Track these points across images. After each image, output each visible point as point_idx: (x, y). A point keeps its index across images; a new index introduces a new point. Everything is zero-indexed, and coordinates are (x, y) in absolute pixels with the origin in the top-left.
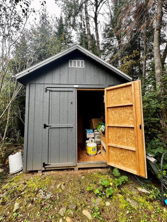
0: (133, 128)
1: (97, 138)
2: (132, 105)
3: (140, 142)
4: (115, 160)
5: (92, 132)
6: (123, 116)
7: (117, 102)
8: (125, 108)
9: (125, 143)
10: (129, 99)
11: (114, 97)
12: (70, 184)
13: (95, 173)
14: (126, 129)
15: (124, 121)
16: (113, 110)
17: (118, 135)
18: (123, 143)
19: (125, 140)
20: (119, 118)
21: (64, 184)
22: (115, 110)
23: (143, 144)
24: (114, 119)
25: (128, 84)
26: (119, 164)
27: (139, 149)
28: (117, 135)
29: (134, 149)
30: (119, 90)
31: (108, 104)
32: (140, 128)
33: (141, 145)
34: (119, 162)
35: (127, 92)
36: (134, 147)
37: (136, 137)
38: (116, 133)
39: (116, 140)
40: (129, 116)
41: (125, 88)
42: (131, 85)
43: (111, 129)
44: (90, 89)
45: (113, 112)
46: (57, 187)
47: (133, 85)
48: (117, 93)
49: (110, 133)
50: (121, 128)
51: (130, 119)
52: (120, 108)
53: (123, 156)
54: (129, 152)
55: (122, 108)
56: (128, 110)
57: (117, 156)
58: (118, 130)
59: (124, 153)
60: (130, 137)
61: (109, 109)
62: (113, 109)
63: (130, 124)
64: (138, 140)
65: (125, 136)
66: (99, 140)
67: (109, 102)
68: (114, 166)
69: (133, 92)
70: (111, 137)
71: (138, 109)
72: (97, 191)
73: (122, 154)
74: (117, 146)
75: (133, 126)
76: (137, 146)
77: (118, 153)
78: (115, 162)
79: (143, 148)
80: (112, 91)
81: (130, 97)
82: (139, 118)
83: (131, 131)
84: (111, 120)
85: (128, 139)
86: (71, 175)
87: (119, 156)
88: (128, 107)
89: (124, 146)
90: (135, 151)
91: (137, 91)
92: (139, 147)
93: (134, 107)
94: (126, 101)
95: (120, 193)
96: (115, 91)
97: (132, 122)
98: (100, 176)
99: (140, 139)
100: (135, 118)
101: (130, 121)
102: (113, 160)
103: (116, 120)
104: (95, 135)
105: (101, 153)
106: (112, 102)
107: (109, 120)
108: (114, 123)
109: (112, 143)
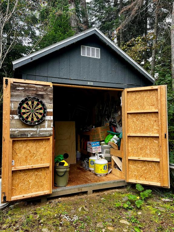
0: (158, 137)
1: (105, 153)
2: (157, 113)
3: (164, 152)
4: (136, 176)
6: (146, 124)
7: (139, 107)
8: (149, 114)
9: (148, 154)
10: (153, 105)
11: (136, 101)
14: (150, 138)
15: (148, 130)
17: (140, 146)
18: (146, 155)
19: (148, 152)
20: (142, 126)
21: (86, 207)
22: (136, 117)
23: (167, 154)
24: (136, 128)
25: (154, 87)
26: (141, 179)
27: (164, 159)
28: (139, 147)
29: (158, 160)
30: (142, 93)
31: (128, 109)
32: (165, 137)
33: (166, 154)
34: (141, 176)
35: (151, 96)
36: (157, 158)
37: (160, 146)
38: (137, 144)
39: (137, 152)
40: (154, 124)
41: (150, 92)
42: (157, 90)
43: (131, 140)
44: (106, 88)
45: (135, 119)
47: (159, 90)
48: (139, 96)
49: (130, 144)
50: (144, 138)
51: (155, 127)
52: (143, 115)
53: (145, 170)
54: (153, 164)
55: (145, 115)
56: (153, 118)
58: (140, 140)
59: (147, 165)
60: (154, 147)
61: (129, 115)
62: (135, 115)
63: (154, 133)
64: (163, 149)
65: (148, 147)
66: (108, 155)
68: (135, 182)
69: (159, 98)
71: (164, 117)
72: (126, 206)
73: (145, 167)
74: (139, 158)
75: (157, 135)
76: (160, 156)
77: (140, 166)
78: (136, 177)
79: (167, 158)
80: (134, 93)
81: (155, 103)
82: (164, 127)
83: (155, 141)
85: (152, 150)
87: (141, 170)
88: (153, 114)
89: (147, 158)
90: (159, 162)
91: (163, 97)
92: (163, 157)
93: (159, 114)
94: (150, 106)
95: (147, 205)
96: (137, 93)
97: (157, 131)
98: (121, 195)
99: (164, 148)
100: (160, 127)
101: (154, 130)
102: (134, 175)
103: (139, 129)
104: (104, 149)
105: (112, 172)
106: (133, 106)
107: (129, 128)
108: (135, 132)
109: (133, 156)
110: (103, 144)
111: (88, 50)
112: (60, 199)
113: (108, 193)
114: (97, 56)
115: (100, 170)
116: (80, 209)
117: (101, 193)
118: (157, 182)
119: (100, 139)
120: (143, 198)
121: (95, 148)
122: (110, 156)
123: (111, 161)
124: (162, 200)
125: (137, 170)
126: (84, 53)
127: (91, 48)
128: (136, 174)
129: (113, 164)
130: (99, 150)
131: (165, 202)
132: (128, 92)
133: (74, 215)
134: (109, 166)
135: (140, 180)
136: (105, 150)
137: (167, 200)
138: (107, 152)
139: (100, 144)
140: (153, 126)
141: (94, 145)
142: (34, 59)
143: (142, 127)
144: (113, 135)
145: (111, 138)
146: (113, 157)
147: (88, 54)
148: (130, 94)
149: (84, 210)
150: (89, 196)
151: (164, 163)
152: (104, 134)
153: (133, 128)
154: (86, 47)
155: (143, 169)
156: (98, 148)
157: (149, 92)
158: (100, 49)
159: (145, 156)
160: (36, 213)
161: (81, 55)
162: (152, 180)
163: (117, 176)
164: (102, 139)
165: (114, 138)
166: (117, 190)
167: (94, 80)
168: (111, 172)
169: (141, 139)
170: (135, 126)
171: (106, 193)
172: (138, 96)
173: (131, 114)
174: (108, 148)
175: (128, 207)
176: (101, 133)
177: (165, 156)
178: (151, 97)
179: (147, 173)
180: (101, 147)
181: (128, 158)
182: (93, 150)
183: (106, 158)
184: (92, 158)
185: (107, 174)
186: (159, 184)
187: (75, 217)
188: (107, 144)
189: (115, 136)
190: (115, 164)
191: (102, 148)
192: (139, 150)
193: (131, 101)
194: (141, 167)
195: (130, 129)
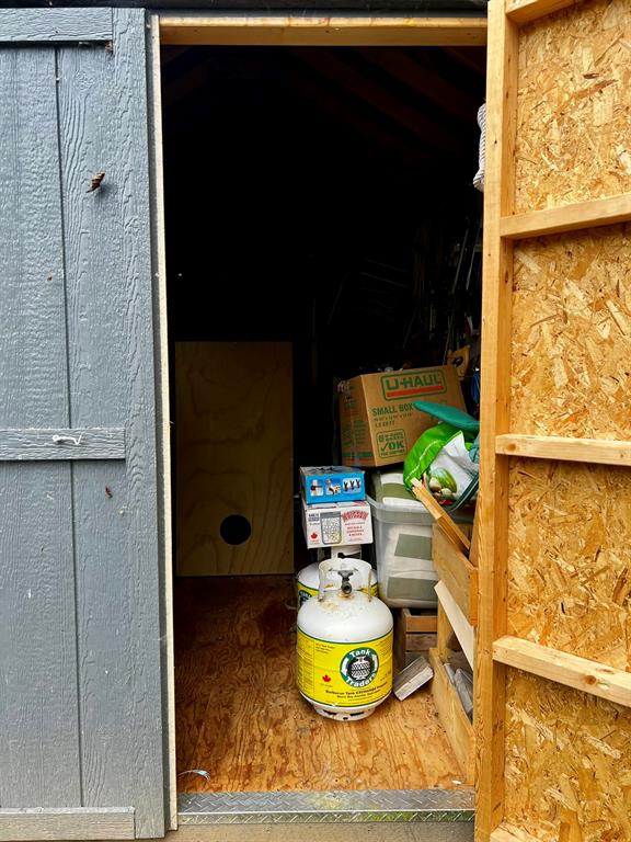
4: (562, 817)
5: (361, 491)
11: (602, 107)
16: (579, 274)
57: (586, 784)
61: (530, 263)
62: (579, 250)
66: (414, 569)
67: (530, 177)
70: (538, 577)
74: (591, 680)
84: (549, 388)
87: (607, 787)
104: (388, 526)
105: (437, 688)
110: (393, 490)
115: (317, 678)
119: (371, 454)
121: (324, 512)
122: (429, 577)
123: (434, 616)
125: (577, 772)
128: (566, 799)
129: (442, 639)
130: (355, 531)
136: (395, 534)
138: (409, 549)
139: (369, 491)
141: (319, 492)
145: (437, 453)
146: (440, 590)
152: (401, 425)
153: (560, 378)
156: (347, 516)
164: (383, 455)
165: (456, 460)
168: (426, 688)
170: (577, 361)
173: (542, 241)
174: (414, 519)
176: (376, 412)
181: (490, 651)
182: (312, 528)
184: (306, 577)
185: (380, 710)
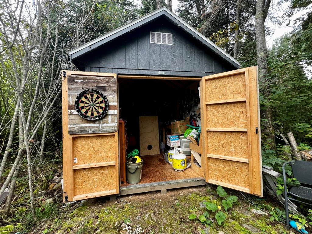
0: (246, 132)
1: (184, 147)
2: (245, 102)
3: (255, 151)
4: (217, 176)
5: (178, 138)
6: (229, 117)
7: (221, 97)
8: (233, 105)
9: (232, 153)
10: (239, 93)
11: (217, 90)
12: (163, 212)
13: (190, 195)
14: (234, 134)
15: (232, 123)
16: (215, 109)
17: (222, 142)
18: (230, 153)
19: (232, 150)
20: (224, 119)
21: (154, 213)
22: (217, 108)
23: (259, 154)
24: (217, 121)
25: (240, 71)
26: (223, 180)
27: (254, 160)
28: (220, 143)
29: (246, 160)
30: (224, 80)
31: (207, 100)
32: (257, 133)
33: (257, 154)
34: (223, 177)
35: (236, 82)
36: (245, 158)
37: (249, 144)
38: (219, 140)
39: (218, 149)
40: (240, 116)
41: (234, 77)
42: (244, 73)
43: (211, 135)
44: (181, 78)
45: (215, 112)
46: (146, 218)
47: (247, 74)
48: (221, 83)
49: (209, 140)
50: (227, 133)
51: (241, 120)
52: (225, 106)
53: (229, 171)
54: (238, 164)
55: (228, 106)
56: (238, 109)
57: (220, 171)
58: (223, 136)
59: (231, 166)
60: (239, 145)
61: (209, 107)
62: (215, 106)
63: (241, 127)
64: (253, 148)
65: (232, 144)
66: (187, 149)
67: (208, 97)
68: (216, 184)
69: (247, 83)
70: (212, 146)
71: (254, 106)
72: (203, 219)
73: (228, 167)
74: (221, 157)
75: (245, 130)
76: (249, 156)
77: (222, 166)
78: (217, 178)
79: (259, 159)
80: (214, 81)
81: (242, 89)
82: (254, 119)
83: (241, 137)
84: (212, 122)
85: (237, 148)
86: (159, 200)
87: (223, 171)
88: (238, 104)
89: (231, 157)
90: (248, 163)
91: (253, 81)
92: (253, 157)
93: (248, 104)
94: (235, 95)
95: (232, 218)
96: (217, 81)
97: (244, 125)
98: (199, 198)
99: (255, 146)
100: (249, 119)
101: (240, 123)
102: (215, 175)
103: (220, 122)
104: (182, 143)
105: (192, 167)
106: (213, 96)
107: (209, 121)
108: (216, 126)
109: (213, 154)
110: (183, 138)
111: (159, 36)
112: (130, 197)
113: (184, 194)
114: (169, 42)
115: (177, 165)
116: (147, 216)
117: (176, 193)
118: (245, 187)
119: (179, 133)
120: (226, 208)
121: (173, 142)
122: (189, 150)
123: (190, 155)
124: (253, 211)
125: (219, 170)
126: (154, 41)
127: (161, 33)
128: (217, 174)
129: (192, 159)
130: (178, 144)
131: (256, 216)
132: (206, 80)
133: (138, 226)
134: (188, 161)
135: (223, 182)
136: (184, 144)
137: (259, 212)
138: (186, 146)
139: (179, 138)
140: (239, 118)
141: (172, 139)
142: (93, 48)
143: (224, 121)
144: (192, 129)
145: (190, 132)
146: (192, 152)
147: (159, 40)
148: (209, 82)
149: (151, 218)
150: (162, 195)
151: (255, 165)
152: (183, 128)
153: (214, 121)
154: (156, 33)
155: (226, 169)
156: (177, 142)
157: (232, 78)
158: (172, 34)
159: (228, 155)
160: (97, 217)
161: (151, 42)
162: (238, 183)
163: (195, 173)
164: (181, 133)
165: (194, 133)
166: (195, 190)
167: (166, 70)
168: (190, 167)
169: (224, 134)
170: (216, 119)
171: (181, 192)
172: (219, 83)
173: (210, 105)
174: (187, 142)
175: (205, 222)
176: (180, 126)
177: (256, 156)
178: (235, 84)
179: (231, 174)
180: (179, 141)
181: (207, 156)
182: (172, 144)
183: (185, 153)
184: (170, 152)
185: (185, 170)
186: (247, 190)
187: (138, 229)
188: (186, 138)
189: (194, 130)
190: (195, 159)
191: (181, 143)
192: (221, 147)
193: (210, 90)
194: (224, 166)
195: (209, 123)
